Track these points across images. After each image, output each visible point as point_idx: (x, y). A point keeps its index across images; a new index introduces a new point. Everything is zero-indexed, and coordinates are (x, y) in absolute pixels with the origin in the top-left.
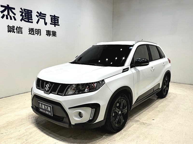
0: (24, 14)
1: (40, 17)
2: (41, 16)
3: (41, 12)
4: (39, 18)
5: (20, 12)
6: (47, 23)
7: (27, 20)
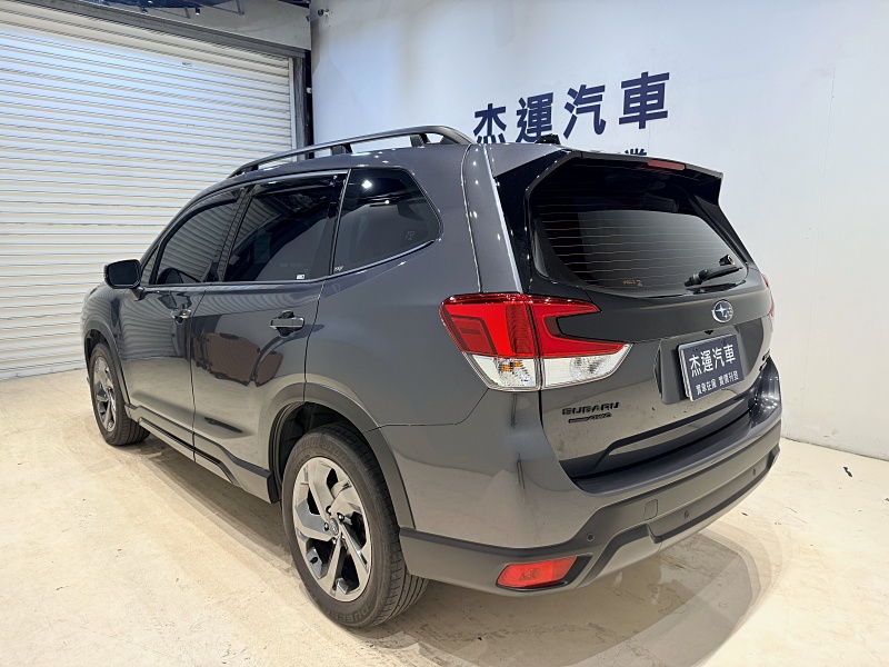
0: (526, 119)
1: (579, 106)
2: (586, 99)
3: (583, 87)
4: (574, 112)
5: (518, 112)
6: (604, 123)
7: (534, 135)
